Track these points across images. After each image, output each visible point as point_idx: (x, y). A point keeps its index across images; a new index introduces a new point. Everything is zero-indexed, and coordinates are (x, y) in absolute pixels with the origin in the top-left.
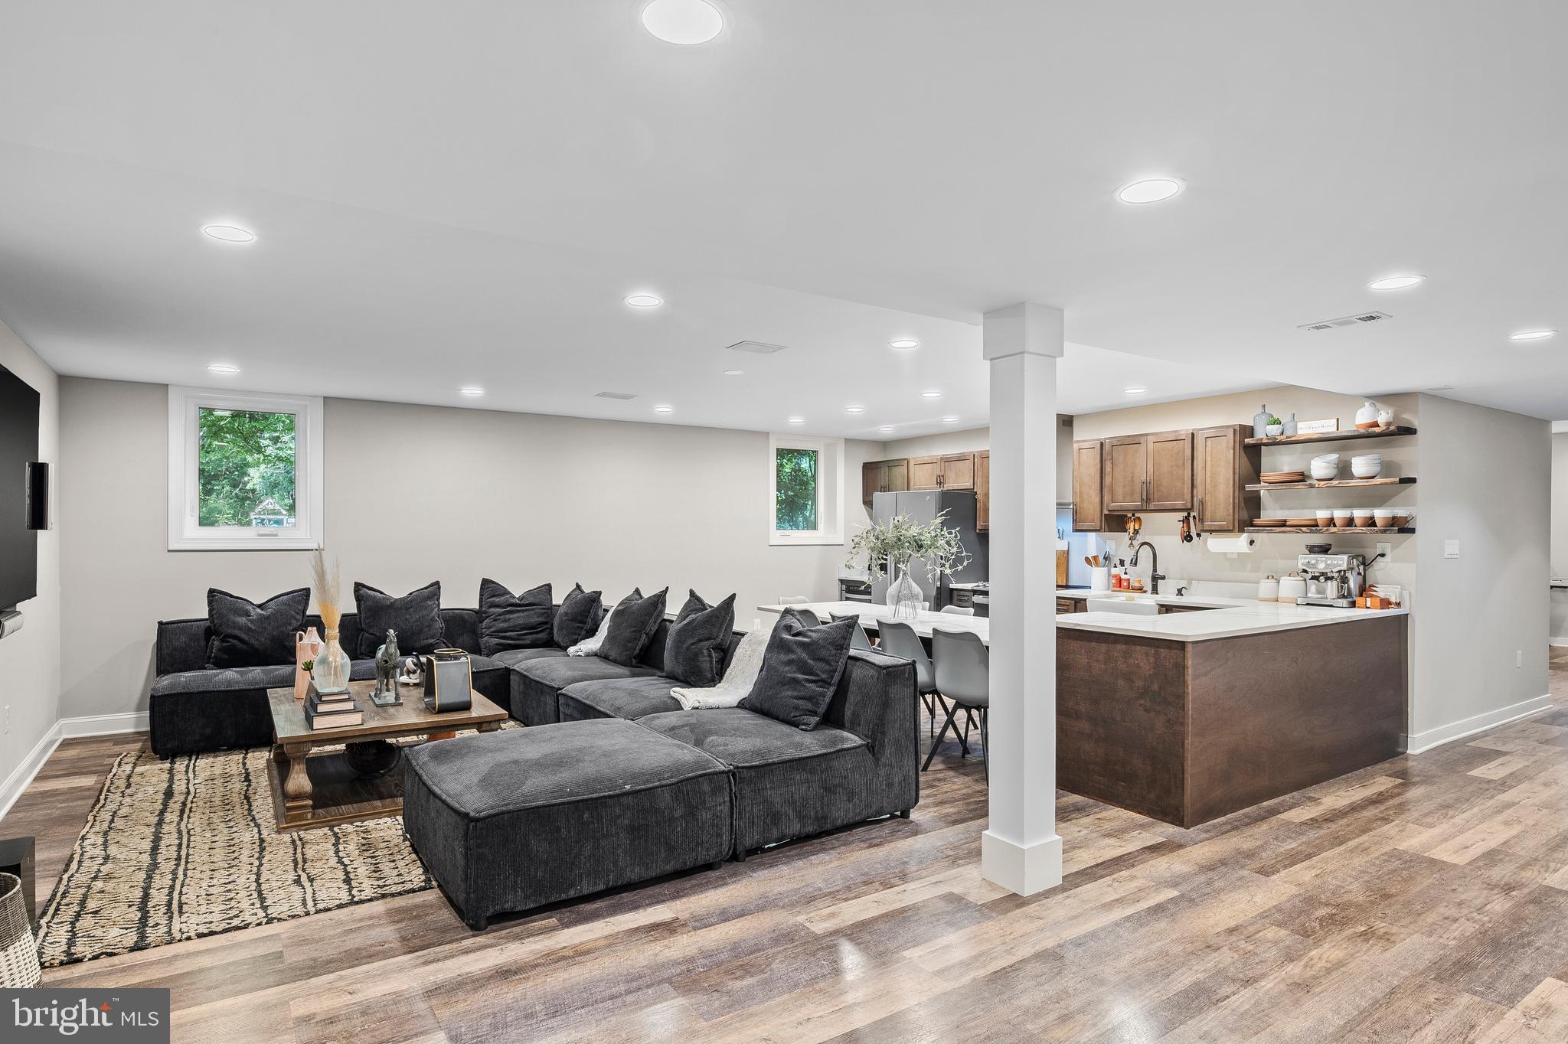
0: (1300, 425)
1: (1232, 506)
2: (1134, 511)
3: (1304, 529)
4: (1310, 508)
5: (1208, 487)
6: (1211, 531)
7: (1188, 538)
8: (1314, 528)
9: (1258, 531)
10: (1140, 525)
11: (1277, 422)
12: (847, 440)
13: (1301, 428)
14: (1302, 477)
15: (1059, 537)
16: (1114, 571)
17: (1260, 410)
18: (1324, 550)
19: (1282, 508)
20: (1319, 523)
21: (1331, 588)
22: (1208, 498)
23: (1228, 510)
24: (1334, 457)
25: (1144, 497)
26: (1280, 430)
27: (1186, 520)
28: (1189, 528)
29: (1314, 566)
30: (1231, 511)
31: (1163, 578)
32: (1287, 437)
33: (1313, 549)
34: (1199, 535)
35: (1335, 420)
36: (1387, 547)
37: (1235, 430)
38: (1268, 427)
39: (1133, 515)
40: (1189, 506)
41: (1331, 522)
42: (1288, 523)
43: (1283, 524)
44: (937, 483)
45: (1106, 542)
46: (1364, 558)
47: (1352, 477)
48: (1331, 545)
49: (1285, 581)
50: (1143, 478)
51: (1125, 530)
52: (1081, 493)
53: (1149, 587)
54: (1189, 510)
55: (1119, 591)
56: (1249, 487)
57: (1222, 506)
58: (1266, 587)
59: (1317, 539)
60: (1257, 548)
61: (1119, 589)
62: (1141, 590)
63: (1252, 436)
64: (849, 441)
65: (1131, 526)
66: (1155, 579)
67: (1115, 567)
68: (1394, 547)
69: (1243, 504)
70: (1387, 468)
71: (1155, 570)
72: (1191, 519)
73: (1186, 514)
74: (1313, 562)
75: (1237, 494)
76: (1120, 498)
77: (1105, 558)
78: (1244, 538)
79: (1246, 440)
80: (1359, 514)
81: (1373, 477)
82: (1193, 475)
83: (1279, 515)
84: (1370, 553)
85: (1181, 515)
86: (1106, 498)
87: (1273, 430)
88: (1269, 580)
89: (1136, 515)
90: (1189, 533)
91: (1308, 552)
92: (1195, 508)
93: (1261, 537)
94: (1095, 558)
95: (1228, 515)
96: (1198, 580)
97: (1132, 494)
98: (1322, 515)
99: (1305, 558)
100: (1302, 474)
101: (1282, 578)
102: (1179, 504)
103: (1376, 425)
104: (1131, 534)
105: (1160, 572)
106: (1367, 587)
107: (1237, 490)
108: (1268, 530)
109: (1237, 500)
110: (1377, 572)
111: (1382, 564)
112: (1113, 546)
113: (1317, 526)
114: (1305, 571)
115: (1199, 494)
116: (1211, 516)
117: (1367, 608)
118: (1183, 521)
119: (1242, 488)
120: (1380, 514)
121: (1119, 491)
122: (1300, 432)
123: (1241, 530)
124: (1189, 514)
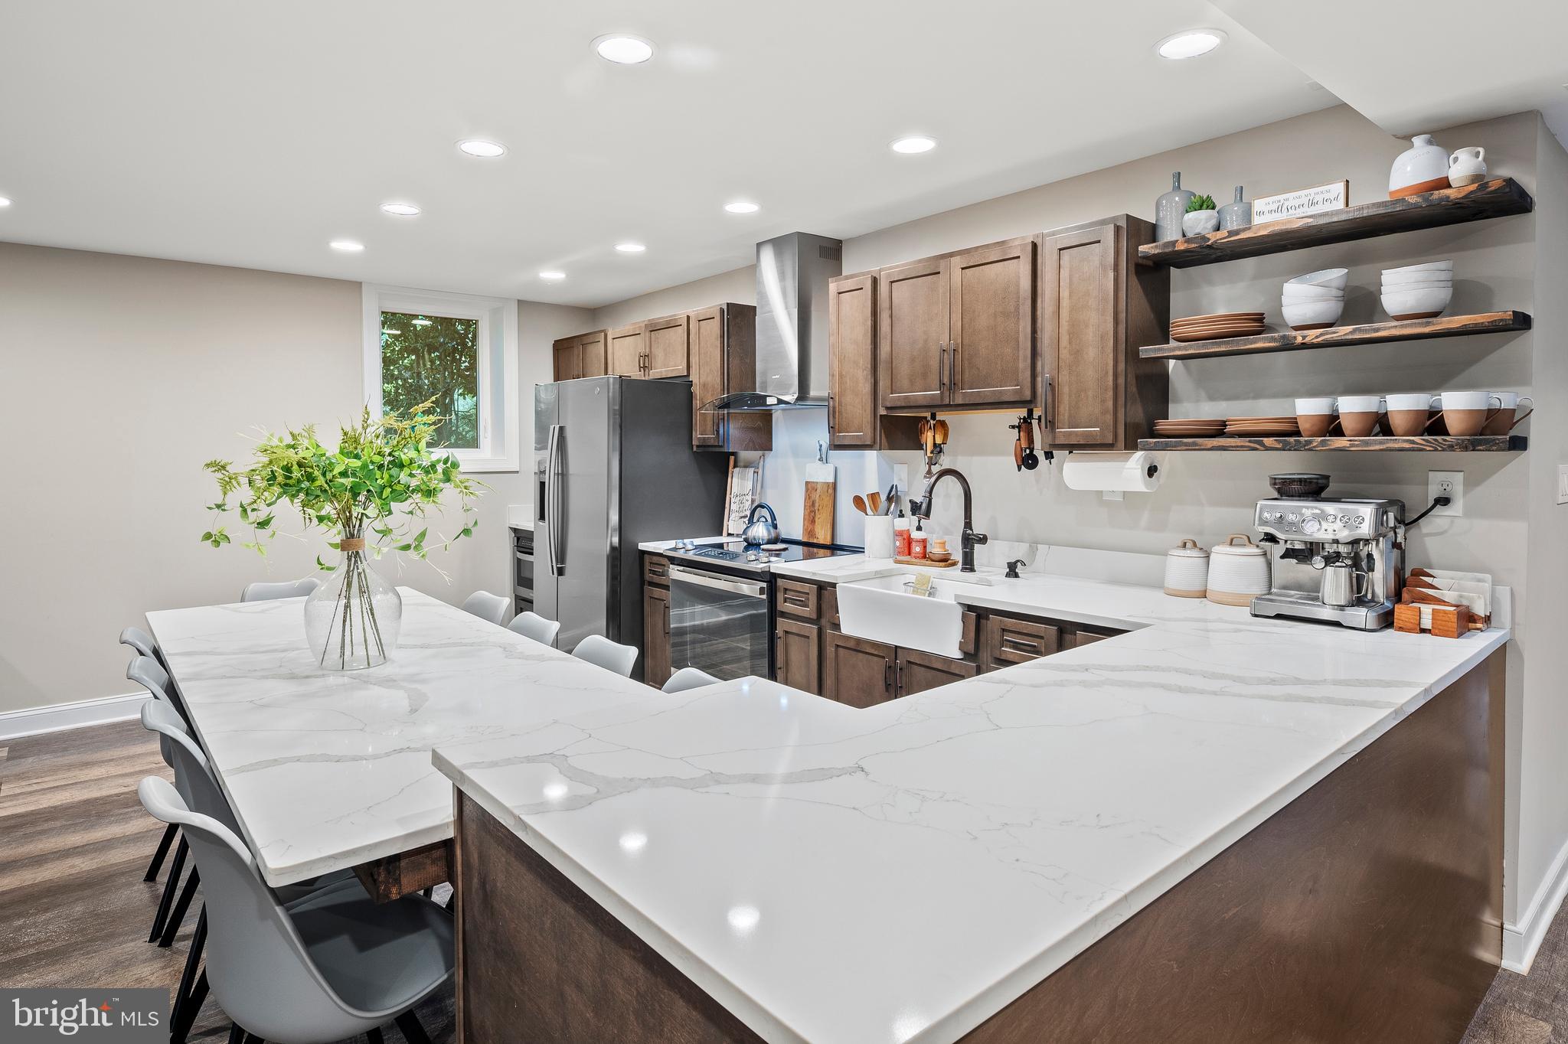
0: (1258, 205)
1: (1110, 393)
2: (934, 407)
3: (1267, 441)
4: (1275, 396)
5: (1065, 353)
6: (1071, 448)
7: (1028, 461)
8: (1292, 439)
9: (1165, 448)
10: (946, 436)
11: (1206, 204)
12: (521, 303)
13: (1260, 213)
14: (1259, 324)
15: (821, 459)
16: (902, 524)
17: (1170, 183)
18: (1314, 489)
19: (1212, 398)
20: (1303, 426)
21: (1335, 582)
22: (1064, 377)
23: (1103, 401)
24: (1336, 275)
25: (946, 380)
26: (1214, 222)
27: (1025, 425)
28: (1031, 440)
29: (1297, 527)
30: (1110, 404)
31: (983, 540)
32: (1231, 233)
33: (1285, 489)
34: (1049, 455)
35: (1341, 187)
36: (1456, 482)
37: (1118, 229)
38: (1188, 216)
39: (933, 417)
40: (1028, 395)
41: (1332, 425)
42: (1228, 429)
43: (1218, 430)
44: (640, 367)
45: (892, 468)
46: (1403, 508)
47: (1384, 316)
48: (1327, 477)
49: (1223, 557)
50: (944, 341)
51: (919, 446)
52: (841, 376)
53: (958, 556)
54: (1029, 404)
55: (908, 563)
56: (1147, 351)
57: (1090, 393)
58: (1181, 567)
59: (1290, 464)
60: (1162, 481)
61: (907, 558)
62: (945, 560)
63: (1153, 239)
64: (525, 306)
65: (928, 438)
66: (969, 541)
67: (901, 515)
68: (1470, 484)
69: (1133, 389)
70: (1462, 295)
71: (968, 524)
72: (1035, 423)
73: (1023, 412)
74: (1291, 517)
75: (1122, 366)
76: (905, 383)
77: (889, 499)
78: (1137, 461)
79: (1141, 248)
80: (1400, 404)
81: (1435, 314)
82: (1034, 331)
83: (1209, 411)
84: (1415, 496)
85: (1016, 415)
86: (883, 383)
87: (1199, 222)
88: (1188, 553)
89: (940, 417)
90: (1032, 450)
91: (1276, 495)
92: (1039, 399)
93: (1168, 460)
94: (874, 497)
95: (1104, 412)
96: (1049, 544)
97: (925, 375)
98: (1308, 408)
99: (1272, 509)
100: (1259, 318)
101: (1215, 549)
102: (1008, 390)
103: (1445, 183)
104: (929, 454)
105: (978, 529)
106: (1408, 574)
107: (1122, 357)
108: (1186, 444)
109: (1121, 381)
110: (1428, 541)
111: (1438, 521)
112: (904, 475)
113: (1298, 433)
114: (1271, 538)
115: (1046, 368)
116: (1070, 416)
117: (1423, 631)
118: (1019, 427)
119: (1132, 355)
120: (1455, 403)
121: (904, 370)
122: (1257, 220)
123: (1131, 446)
124: (1030, 412)
